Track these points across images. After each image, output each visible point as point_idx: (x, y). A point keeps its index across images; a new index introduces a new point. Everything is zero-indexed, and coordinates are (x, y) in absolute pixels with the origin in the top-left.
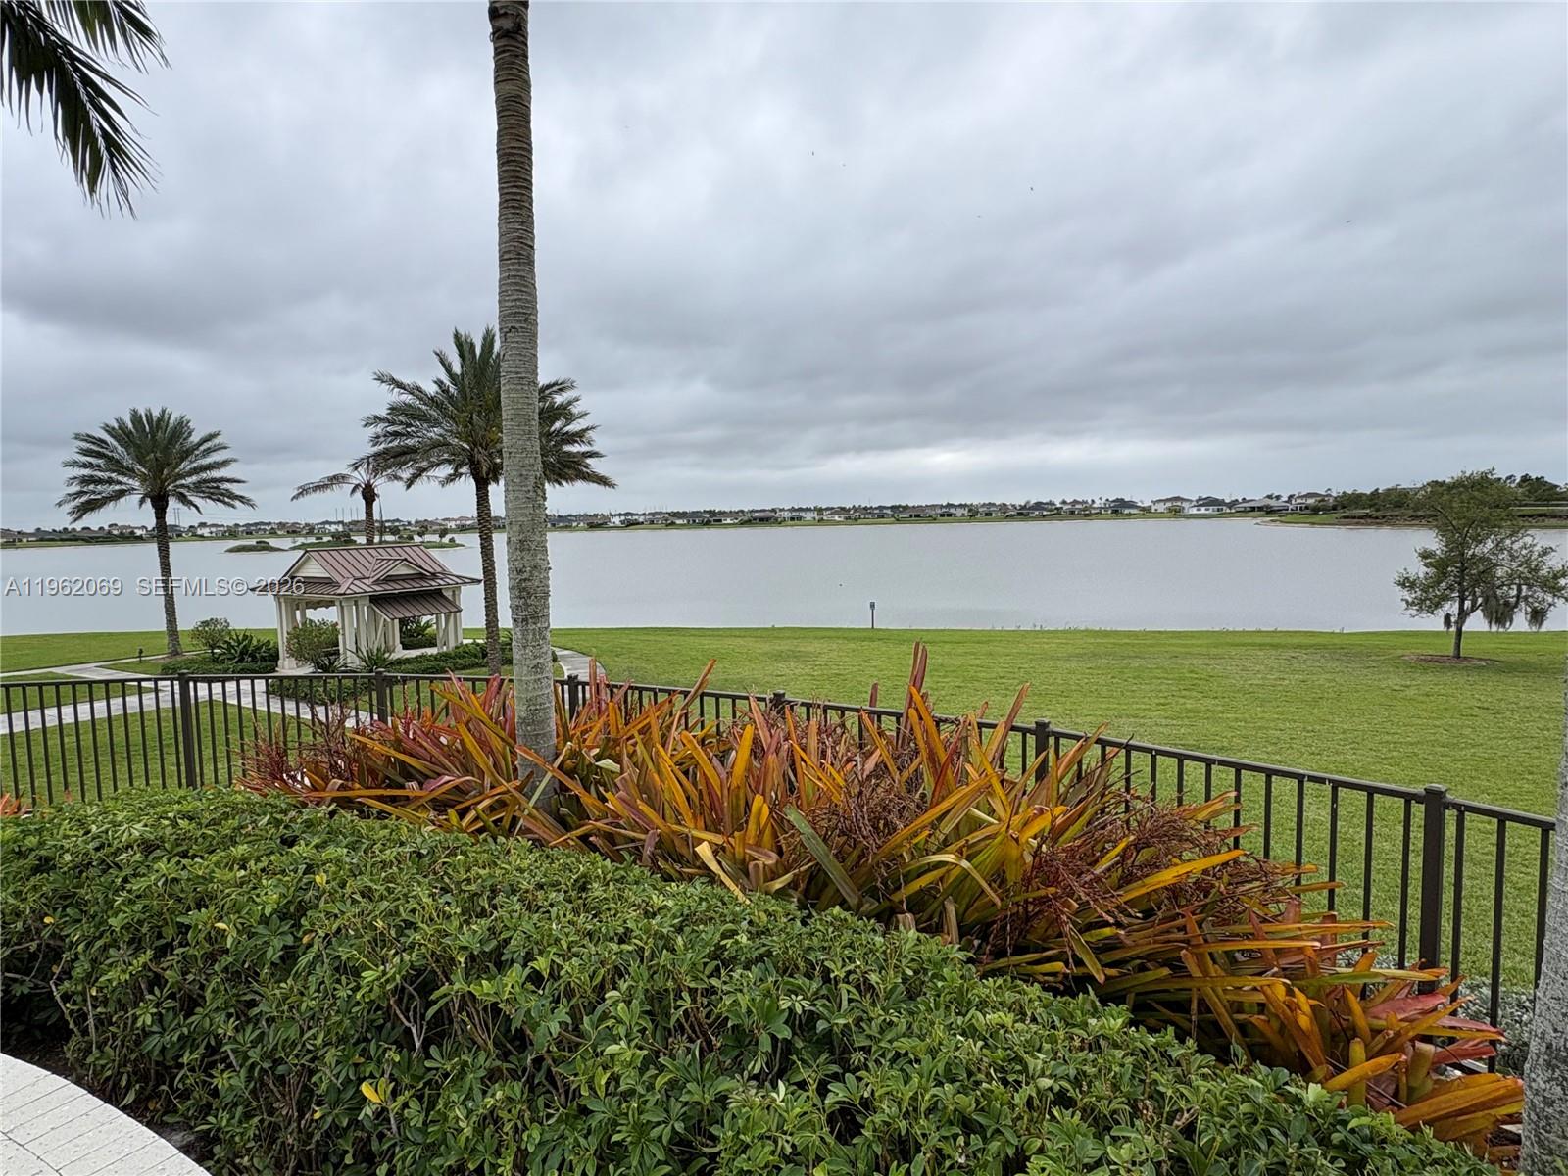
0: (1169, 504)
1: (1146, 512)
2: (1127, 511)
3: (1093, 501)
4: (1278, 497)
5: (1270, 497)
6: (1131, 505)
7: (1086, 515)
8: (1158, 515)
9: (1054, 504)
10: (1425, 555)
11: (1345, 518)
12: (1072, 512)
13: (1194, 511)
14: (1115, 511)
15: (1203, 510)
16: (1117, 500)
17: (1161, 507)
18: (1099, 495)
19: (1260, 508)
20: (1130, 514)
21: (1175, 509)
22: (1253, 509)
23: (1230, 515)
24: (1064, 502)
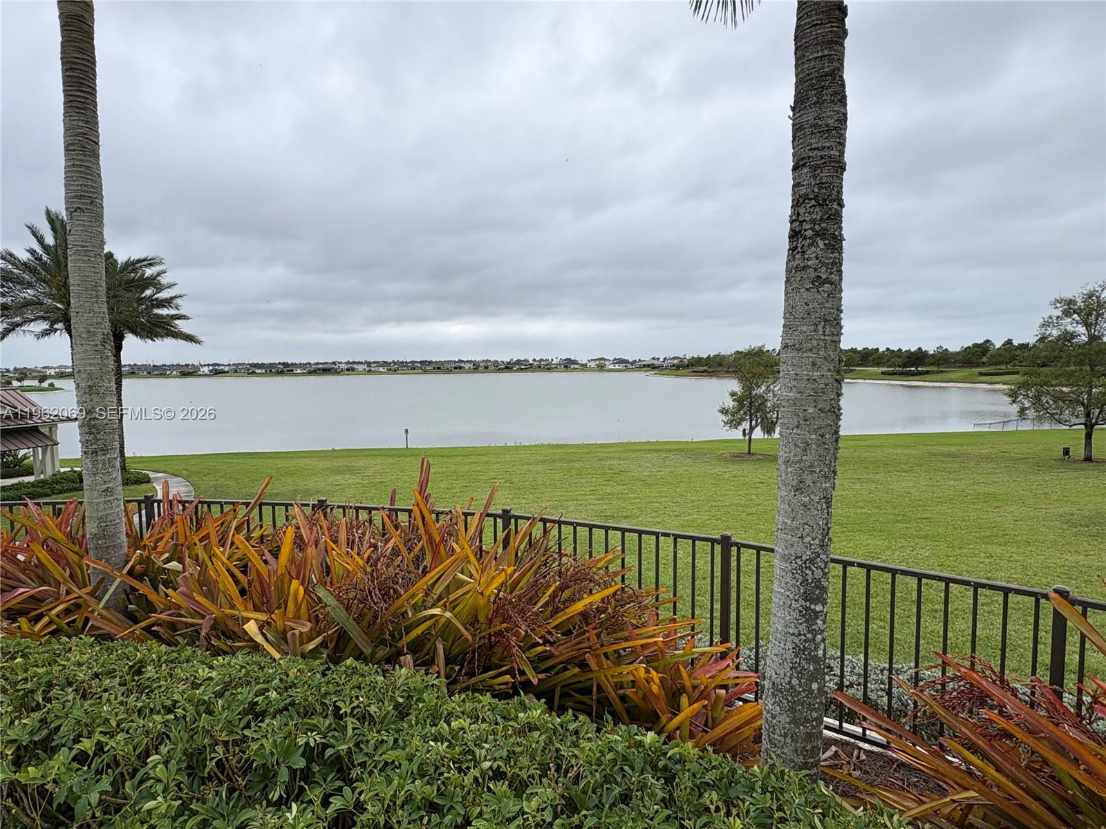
0: (597, 362)
1: (584, 367)
2: (572, 366)
3: (552, 360)
4: (658, 359)
5: (654, 359)
6: (575, 362)
7: (548, 369)
8: (591, 369)
9: (527, 361)
10: (733, 394)
11: (694, 372)
12: (540, 367)
13: (612, 367)
14: (566, 367)
15: (617, 367)
16: (567, 359)
17: (593, 364)
18: (556, 356)
19: (649, 366)
20: (575, 369)
21: (601, 366)
22: (645, 366)
23: (632, 370)
24: (534, 360)
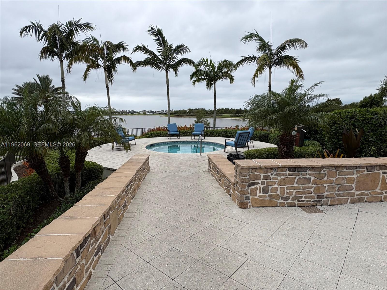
0: (143, 112)
1: (139, 114)
2: (135, 113)
3: (127, 111)
4: (164, 111)
5: (162, 111)
7: (126, 114)
8: (141, 114)
9: (118, 111)
11: (176, 115)
12: (123, 113)
13: (148, 113)
14: (132, 113)
15: (150, 113)
16: (132, 111)
17: (142, 113)
19: (161, 113)
20: (135, 114)
21: (144, 113)
22: (159, 113)
23: (155, 115)
24: (120, 111)
